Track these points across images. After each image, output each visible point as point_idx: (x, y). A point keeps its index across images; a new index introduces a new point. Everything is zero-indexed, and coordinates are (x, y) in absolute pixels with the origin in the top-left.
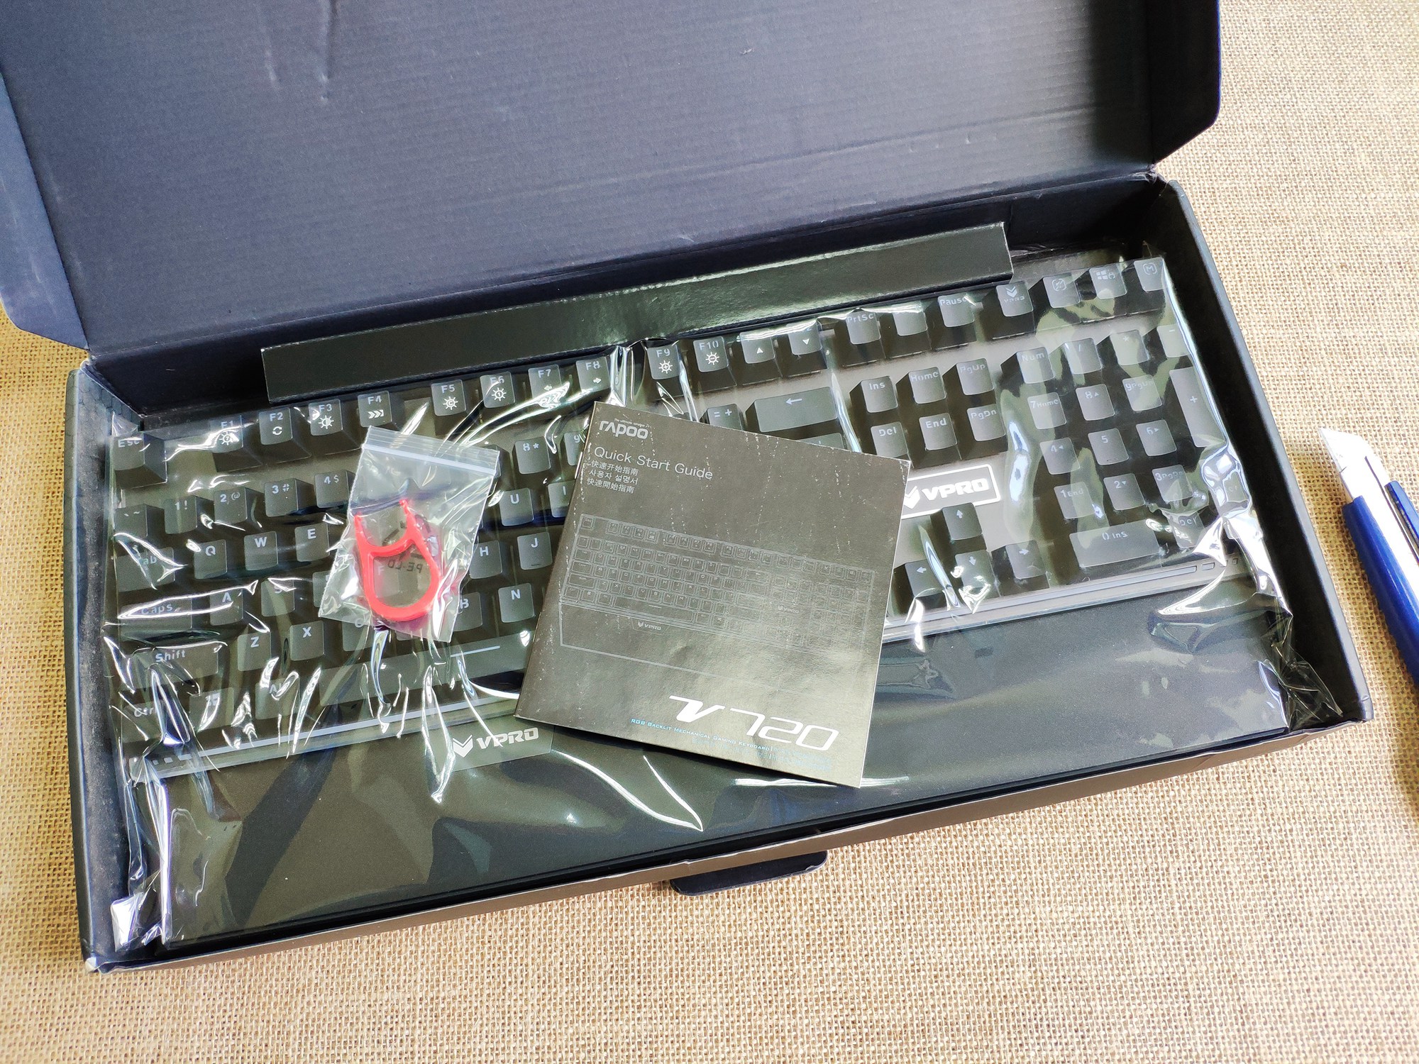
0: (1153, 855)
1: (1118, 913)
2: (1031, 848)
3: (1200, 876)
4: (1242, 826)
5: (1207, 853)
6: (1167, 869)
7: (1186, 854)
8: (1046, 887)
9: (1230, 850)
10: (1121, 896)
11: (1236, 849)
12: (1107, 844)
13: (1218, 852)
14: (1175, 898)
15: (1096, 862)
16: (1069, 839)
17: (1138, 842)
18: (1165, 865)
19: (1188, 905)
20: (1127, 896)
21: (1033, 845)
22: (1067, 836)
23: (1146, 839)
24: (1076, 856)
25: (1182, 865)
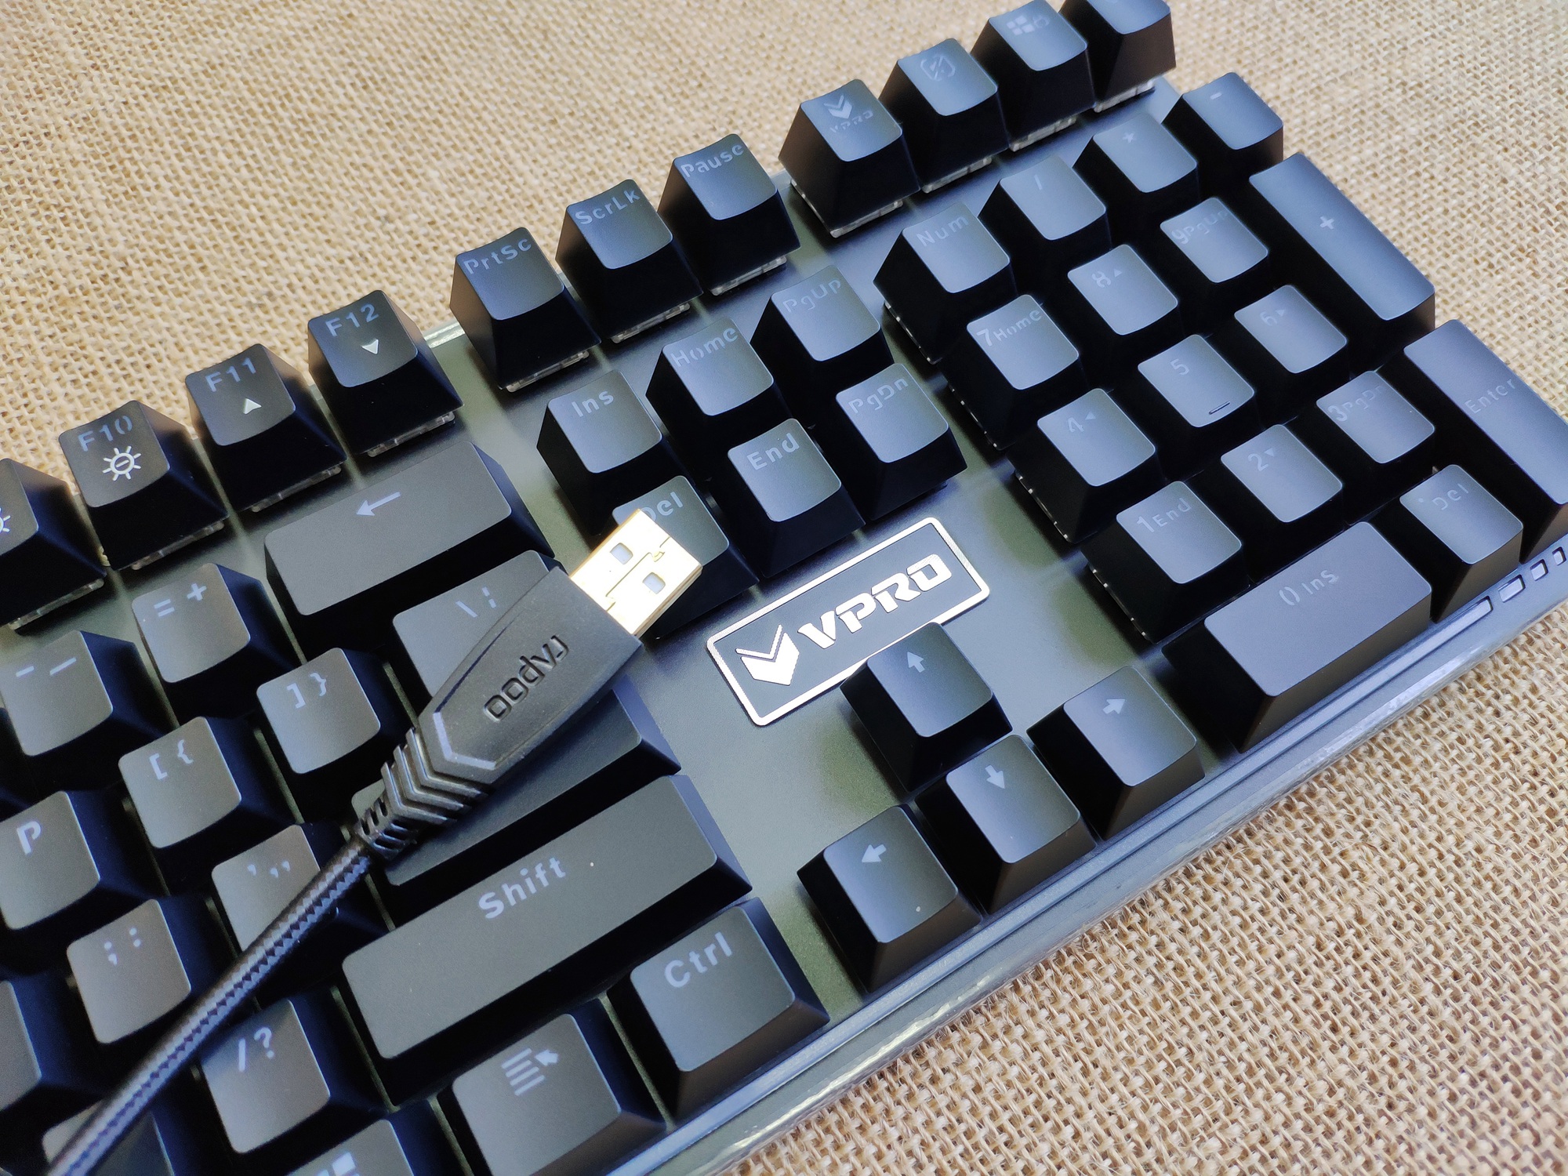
0: (1313, 903)
1: (1321, 1087)
2: (1047, 1050)
3: (1431, 892)
4: (1442, 734)
5: (1414, 832)
6: (1360, 919)
7: (1376, 860)
8: (1132, 1125)
9: (1454, 800)
10: (1304, 1042)
11: (1461, 790)
12: (1206, 936)
13: (1433, 818)
14: (1413, 974)
15: (1207, 996)
16: (1119, 974)
17: (1265, 893)
18: (1350, 912)
19: (1447, 973)
20: (1316, 1033)
21: (1050, 1041)
22: (1110, 971)
23: (1277, 875)
24: (1156, 1005)
25: (1383, 891)
